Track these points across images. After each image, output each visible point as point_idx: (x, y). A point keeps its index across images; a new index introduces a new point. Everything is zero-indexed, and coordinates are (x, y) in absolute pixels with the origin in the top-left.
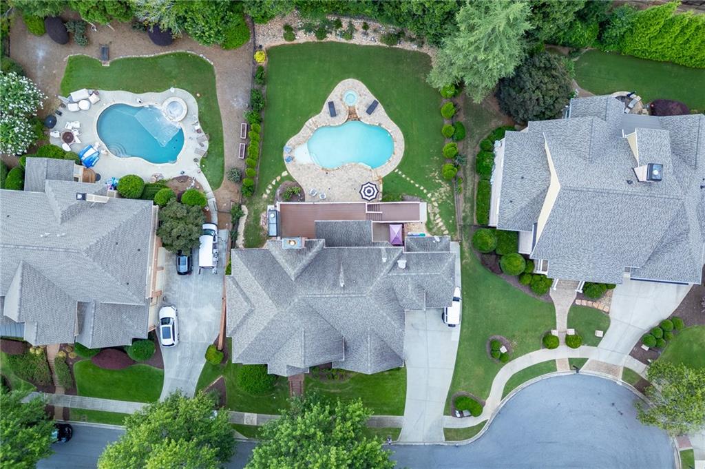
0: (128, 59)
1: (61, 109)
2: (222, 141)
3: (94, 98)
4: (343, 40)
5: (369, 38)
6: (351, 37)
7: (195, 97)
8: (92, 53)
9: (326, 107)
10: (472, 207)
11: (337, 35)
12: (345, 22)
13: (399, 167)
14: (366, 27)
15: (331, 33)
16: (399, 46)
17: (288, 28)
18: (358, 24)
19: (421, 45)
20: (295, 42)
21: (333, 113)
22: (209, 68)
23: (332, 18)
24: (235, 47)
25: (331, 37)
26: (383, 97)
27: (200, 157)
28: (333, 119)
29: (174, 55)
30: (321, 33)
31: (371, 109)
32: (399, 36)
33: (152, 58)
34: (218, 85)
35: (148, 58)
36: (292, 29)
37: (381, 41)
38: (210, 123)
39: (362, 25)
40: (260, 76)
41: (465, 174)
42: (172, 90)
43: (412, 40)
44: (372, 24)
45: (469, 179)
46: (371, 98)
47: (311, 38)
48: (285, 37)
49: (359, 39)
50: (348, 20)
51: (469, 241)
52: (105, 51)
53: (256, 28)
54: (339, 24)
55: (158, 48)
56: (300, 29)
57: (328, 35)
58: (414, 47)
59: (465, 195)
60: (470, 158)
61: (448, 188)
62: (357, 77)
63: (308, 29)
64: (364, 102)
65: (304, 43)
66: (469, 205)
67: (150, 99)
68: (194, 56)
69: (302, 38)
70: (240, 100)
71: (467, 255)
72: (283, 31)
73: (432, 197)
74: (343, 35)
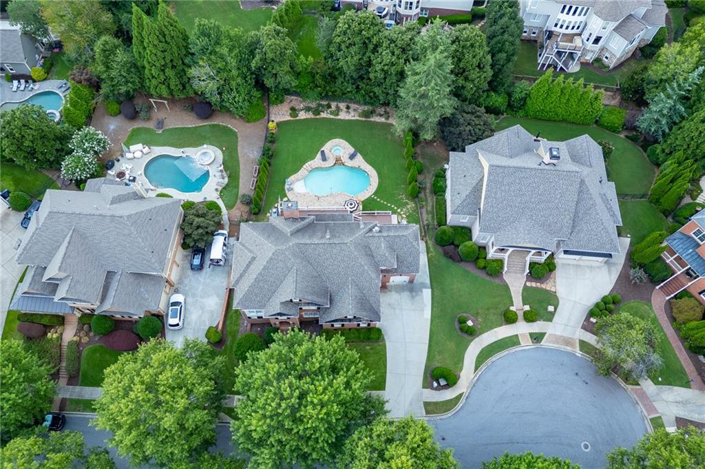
0: (176, 128)
1: (120, 158)
2: (239, 179)
3: (146, 150)
4: (332, 117)
5: (350, 115)
6: (337, 115)
7: (222, 150)
8: (150, 125)
9: (319, 155)
10: (433, 217)
11: (327, 113)
12: (333, 105)
13: (375, 194)
14: (348, 108)
15: (324, 112)
16: (372, 119)
17: (293, 109)
18: (342, 105)
19: (387, 118)
20: (298, 118)
21: (324, 159)
22: (235, 134)
23: (324, 103)
24: (255, 121)
25: (323, 115)
26: (359, 149)
27: (220, 188)
28: (324, 163)
29: (210, 125)
30: (317, 112)
31: (352, 157)
32: (372, 112)
33: (193, 128)
34: (239, 144)
35: (190, 128)
36: (296, 110)
37: (359, 116)
38: (231, 167)
39: (345, 106)
40: (271, 139)
41: (426, 196)
42: (205, 146)
43: (381, 115)
44: (353, 106)
45: (429, 199)
46: (352, 150)
47: (310, 115)
48: (291, 115)
49: (343, 116)
50: (336, 103)
51: (433, 240)
52: (160, 124)
53: (271, 110)
54: (329, 106)
55: (199, 121)
56: (302, 110)
57: (321, 113)
58: (383, 120)
59: (427, 209)
60: (428, 185)
61: (413, 205)
62: (342, 138)
63: (308, 109)
64: (347, 153)
65: (305, 119)
66: (430, 216)
67: (189, 151)
68: (224, 127)
69: (303, 115)
70: (255, 153)
71: (432, 249)
72: (290, 111)
73: (401, 211)
74: (332, 113)
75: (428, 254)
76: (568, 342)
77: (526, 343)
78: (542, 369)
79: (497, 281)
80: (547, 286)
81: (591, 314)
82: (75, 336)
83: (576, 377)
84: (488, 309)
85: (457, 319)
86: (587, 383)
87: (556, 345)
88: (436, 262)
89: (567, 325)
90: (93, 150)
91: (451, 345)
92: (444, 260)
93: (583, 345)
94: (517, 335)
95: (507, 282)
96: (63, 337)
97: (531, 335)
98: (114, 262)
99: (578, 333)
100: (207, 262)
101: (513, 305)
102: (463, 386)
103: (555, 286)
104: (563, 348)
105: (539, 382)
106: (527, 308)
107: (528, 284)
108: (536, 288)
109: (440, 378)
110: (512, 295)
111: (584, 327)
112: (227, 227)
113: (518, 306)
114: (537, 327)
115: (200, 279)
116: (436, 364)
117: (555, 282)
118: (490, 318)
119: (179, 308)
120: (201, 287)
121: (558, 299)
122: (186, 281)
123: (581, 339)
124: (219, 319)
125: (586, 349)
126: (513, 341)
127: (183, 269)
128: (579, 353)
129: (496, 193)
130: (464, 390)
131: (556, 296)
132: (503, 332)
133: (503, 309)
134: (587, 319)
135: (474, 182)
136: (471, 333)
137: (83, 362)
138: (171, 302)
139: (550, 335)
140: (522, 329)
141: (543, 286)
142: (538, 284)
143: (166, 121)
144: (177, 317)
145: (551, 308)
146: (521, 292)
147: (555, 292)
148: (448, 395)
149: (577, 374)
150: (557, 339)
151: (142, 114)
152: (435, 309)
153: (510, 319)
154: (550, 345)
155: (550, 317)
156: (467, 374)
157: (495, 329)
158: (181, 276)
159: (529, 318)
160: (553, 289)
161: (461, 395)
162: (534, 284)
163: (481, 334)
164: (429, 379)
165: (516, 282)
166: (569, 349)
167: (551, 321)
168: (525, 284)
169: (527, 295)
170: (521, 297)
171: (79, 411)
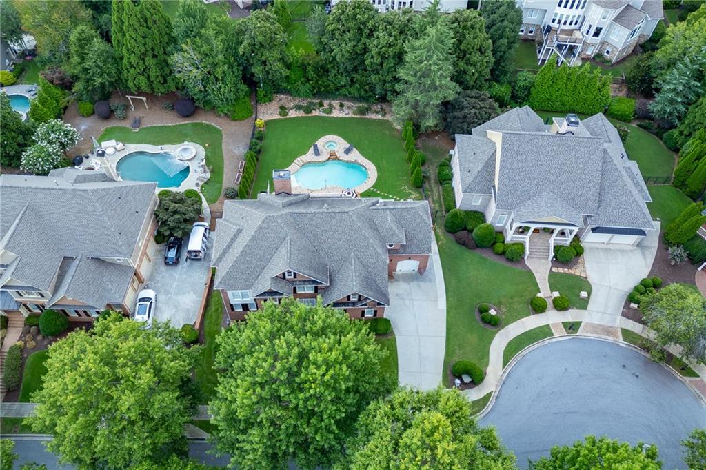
0: (154, 127)
1: (90, 155)
2: (223, 174)
3: (120, 145)
4: (325, 115)
5: (344, 113)
6: (330, 113)
7: (204, 147)
8: (126, 124)
9: (311, 150)
10: (440, 206)
11: (319, 111)
12: (326, 103)
13: (374, 186)
14: (341, 105)
15: (315, 110)
16: (367, 116)
17: (282, 108)
18: (335, 103)
19: (384, 115)
20: (288, 117)
21: (317, 153)
22: (219, 132)
23: (316, 101)
24: (241, 119)
25: (315, 113)
26: (354, 144)
27: (201, 183)
28: (317, 157)
29: (192, 124)
30: (308, 110)
31: (347, 151)
32: (368, 109)
33: (174, 126)
34: (223, 141)
35: (170, 126)
36: (285, 109)
37: (354, 114)
38: (213, 163)
39: (339, 104)
40: (258, 137)
41: (430, 186)
42: (186, 143)
43: (377, 113)
44: (346, 103)
45: (435, 190)
46: (347, 145)
47: (301, 114)
48: (280, 114)
49: (336, 114)
50: (328, 102)
51: (443, 228)
52: (137, 123)
53: (258, 108)
54: (321, 105)
55: (180, 120)
56: (292, 109)
57: (314, 112)
58: (379, 117)
59: (433, 199)
60: (433, 177)
61: (418, 195)
62: (336, 134)
63: (298, 108)
64: (342, 148)
65: (295, 118)
66: (437, 205)
67: (168, 148)
68: (207, 125)
69: (293, 114)
70: (241, 149)
71: (442, 237)
72: (279, 110)
74: (324, 111)
75: (437, 242)
76: (608, 331)
77: (560, 334)
78: (582, 362)
79: (518, 268)
80: (576, 271)
81: (631, 299)
82: (19, 340)
83: (625, 370)
84: (511, 298)
85: (477, 310)
86: (637, 376)
87: (594, 335)
88: (447, 250)
89: (604, 313)
90: (59, 142)
91: (473, 338)
92: (457, 248)
93: (626, 334)
94: (548, 325)
95: (531, 268)
96: (4, 342)
97: (564, 324)
98: (73, 245)
99: (618, 321)
100: (184, 255)
101: (540, 292)
102: (491, 383)
103: (585, 271)
104: (603, 337)
105: (581, 376)
106: (556, 294)
107: (554, 270)
108: (564, 274)
109: (464, 374)
110: (538, 281)
111: (624, 315)
112: (209, 220)
113: (545, 292)
114: (570, 316)
115: (175, 275)
116: (456, 359)
117: (584, 267)
118: (515, 307)
119: (148, 303)
120: (176, 284)
121: (590, 285)
122: (158, 277)
123: (624, 327)
124: (196, 318)
125: (630, 338)
126: (545, 332)
127: (155, 264)
128: (622, 343)
129: (512, 164)
130: (493, 389)
131: (588, 282)
132: (532, 322)
133: (528, 297)
134: (627, 305)
135: (486, 158)
136: (494, 324)
137: (27, 371)
138: (139, 297)
139: (587, 324)
140: (552, 318)
141: (572, 272)
142: (566, 270)
143: (143, 121)
144: (145, 314)
145: (584, 294)
146: (547, 279)
147: (586, 278)
148: (474, 395)
149: (624, 366)
150: (595, 328)
151: (117, 113)
152: (450, 299)
153: (538, 307)
154: (589, 335)
155: (583, 304)
156: (494, 370)
157: (522, 320)
158: (152, 271)
159: (560, 306)
160: (583, 275)
161: (489, 395)
162: (561, 270)
163: (506, 325)
164: (450, 377)
165: (541, 268)
166: (611, 339)
167: (586, 309)
168: (551, 269)
169: (554, 280)
170: (548, 284)
171: (15, 432)
